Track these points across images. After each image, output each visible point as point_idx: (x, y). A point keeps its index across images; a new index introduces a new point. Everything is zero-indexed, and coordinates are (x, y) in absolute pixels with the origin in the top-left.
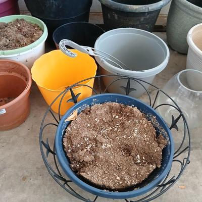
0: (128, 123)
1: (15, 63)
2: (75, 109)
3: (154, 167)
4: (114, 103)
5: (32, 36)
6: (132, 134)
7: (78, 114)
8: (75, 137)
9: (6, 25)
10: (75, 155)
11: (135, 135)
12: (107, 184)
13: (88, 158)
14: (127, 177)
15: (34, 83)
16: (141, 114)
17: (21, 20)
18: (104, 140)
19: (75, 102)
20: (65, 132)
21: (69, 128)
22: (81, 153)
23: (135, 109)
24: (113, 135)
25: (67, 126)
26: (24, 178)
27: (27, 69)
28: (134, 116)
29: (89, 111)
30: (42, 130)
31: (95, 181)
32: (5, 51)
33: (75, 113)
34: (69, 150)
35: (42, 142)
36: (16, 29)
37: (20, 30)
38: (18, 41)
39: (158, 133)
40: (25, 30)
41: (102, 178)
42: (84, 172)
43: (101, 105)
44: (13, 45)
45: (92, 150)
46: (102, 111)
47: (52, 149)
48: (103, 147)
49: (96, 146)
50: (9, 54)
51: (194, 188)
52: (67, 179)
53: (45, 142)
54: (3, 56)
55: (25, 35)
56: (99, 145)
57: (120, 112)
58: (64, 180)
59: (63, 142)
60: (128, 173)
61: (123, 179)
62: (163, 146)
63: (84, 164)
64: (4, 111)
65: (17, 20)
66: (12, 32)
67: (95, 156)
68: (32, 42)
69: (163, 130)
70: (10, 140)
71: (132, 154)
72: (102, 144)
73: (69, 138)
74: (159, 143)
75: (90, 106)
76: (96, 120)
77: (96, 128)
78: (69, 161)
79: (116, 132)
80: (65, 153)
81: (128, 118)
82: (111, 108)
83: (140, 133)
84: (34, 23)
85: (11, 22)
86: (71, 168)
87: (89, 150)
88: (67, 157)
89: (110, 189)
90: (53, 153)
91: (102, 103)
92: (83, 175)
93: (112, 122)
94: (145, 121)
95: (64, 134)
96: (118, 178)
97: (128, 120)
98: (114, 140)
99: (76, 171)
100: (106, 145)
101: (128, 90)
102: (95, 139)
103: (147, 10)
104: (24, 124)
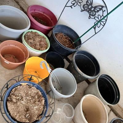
0: (37, 103)
1: (27, 51)
2: (27, 82)
3: (28, 122)
4: (40, 92)
5: (42, 47)
6: (34, 107)
8: (18, 91)
9: (39, 35)
10: (12, 96)
11: (34, 108)
12: (11, 112)
13: (14, 100)
14: (18, 116)
15: (25, 63)
16: (43, 104)
17: (45, 38)
18: (24, 100)
19: (30, 81)
20: (17, 86)
21: (19, 86)
22: (14, 96)
23: (44, 101)
24: (29, 102)
25: (19, 85)
27: (28, 56)
28: (41, 102)
29: (31, 87)
31: (9, 108)
32: (28, 45)
33: (26, 84)
34: (12, 93)
36: (40, 40)
38: (36, 45)
39: (41, 114)
40: (42, 43)
41: (11, 110)
42: (9, 103)
43: (36, 89)
44: (33, 44)
46: (34, 91)
47: (8, 87)
48: (22, 102)
49: (20, 99)
50: (28, 47)
53: (8, 84)
55: (40, 45)
56: (21, 100)
57: (39, 97)
58: (2, 99)
59: (13, 89)
60: (20, 116)
61: (16, 116)
62: (37, 119)
63: (11, 101)
64: (8, 63)
65: (43, 37)
66: (38, 39)
67: (17, 102)
68: (39, 50)
69: (43, 115)
71: (27, 112)
72: (23, 100)
73: (16, 89)
74: (38, 117)
75: (33, 86)
76: (30, 92)
77: (27, 95)
78: (9, 96)
79: (31, 101)
80: (10, 92)
81: (39, 101)
82: (38, 93)
83: (37, 109)
85: (41, 36)
86: (7, 98)
87: (17, 98)
88: (10, 94)
89: (10, 114)
90: (7, 89)
91: (37, 89)
92: (8, 103)
93: (33, 97)
94: (42, 107)
95: (16, 87)
96: (15, 114)
97: (38, 101)
98: (27, 103)
99: (7, 100)
101: (48, 93)
102: (22, 97)
103: (82, 75)
104: (11, 70)
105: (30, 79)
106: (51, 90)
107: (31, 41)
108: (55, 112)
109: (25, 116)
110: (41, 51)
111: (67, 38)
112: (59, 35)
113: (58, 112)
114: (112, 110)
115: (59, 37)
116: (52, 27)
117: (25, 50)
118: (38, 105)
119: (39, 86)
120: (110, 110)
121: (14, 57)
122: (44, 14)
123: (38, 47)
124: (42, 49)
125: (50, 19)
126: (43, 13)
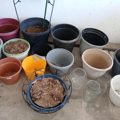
0: (54, 86)
2: (36, 79)
3: (60, 102)
4: (51, 78)
5: (24, 49)
6: (55, 90)
7: (37, 81)
8: (35, 89)
9: (14, 42)
10: (34, 96)
12: (42, 106)
13: (38, 97)
14: (49, 105)
15: (22, 68)
16: (60, 83)
17: (20, 41)
18: (45, 92)
19: (37, 77)
20: (31, 87)
21: (33, 86)
22: (36, 95)
23: (58, 81)
24: (48, 90)
26: (15, 103)
27: (20, 62)
28: (57, 84)
29: (41, 80)
30: (23, 86)
31: (39, 105)
32: (13, 55)
33: (36, 81)
34: (32, 94)
35: (23, 90)
36: (18, 45)
37: (19, 45)
38: (18, 50)
39: (64, 91)
40: (22, 45)
41: (41, 104)
42: (36, 101)
44: (16, 52)
45: (40, 95)
46: (46, 81)
47: (26, 93)
48: (44, 94)
49: (42, 93)
50: (14, 56)
51: (76, 112)
52: (30, 104)
55: (21, 48)
57: (53, 82)
58: (29, 104)
59: (30, 91)
60: (51, 103)
61: (48, 105)
63: (36, 99)
64: (11, 78)
65: (19, 41)
66: (16, 46)
67: (40, 97)
68: (24, 51)
69: (66, 90)
70: (11, 89)
71: (54, 97)
73: (32, 90)
74: (63, 94)
75: (42, 78)
76: (43, 84)
77: (43, 87)
78: (31, 98)
79: (50, 89)
80: (30, 95)
81: (55, 84)
82: (49, 80)
83: (58, 90)
84: (25, 42)
85: (16, 41)
86: (32, 100)
87: (39, 94)
88: (31, 96)
89: (43, 108)
90: (26, 94)
91: (47, 78)
93: (49, 85)
94: (61, 86)
96: (47, 105)
98: (48, 92)
100: (45, 93)
101: (56, 74)
102: (41, 91)
103: (68, 43)
104: (17, 83)
105: (36, 75)
106: (57, 70)
107: (13, 50)
108: (73, 83)
109: (55, 101)
110: (26, 51)
111: (36, 27)
112: (28, 30)
113: (74, 82)
114: (109, 50)
115: (30, 32)
116: (18, 28)
117: (15, 60)
118: (57, 87)
119: (46, 75)
120: (109, 52)
121: (11, 72)
122: (4, 25)
123: (21, 50)
124: (26, 49)
125: (12, 25)
126: (2, 25)
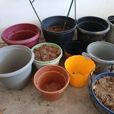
4: (107, 77)
5: (55, 52)
7: (95, 85)
13: (111, 104)
17: (45, 45)
20: (95, 94)
25: (94, 91)
29: (99, 83)
36: (45, 50)
37: (48, 50)
43: (102, 79)
45: (110, 100)
46: (104, 82)
54: (49, 64)
55: (52, 52)
64: (63, 90)
70: (61, 105)
72: (112, 96)
73: (99, 97)
75: (97, 80)
76: (104, 86)
77: (105, 90)
82: (107, 79)
85: (40, 47)
111: (53, 28)
121: (48, 84)
122: (16, 33)
125: (25, 31)
126: (13, 34)
